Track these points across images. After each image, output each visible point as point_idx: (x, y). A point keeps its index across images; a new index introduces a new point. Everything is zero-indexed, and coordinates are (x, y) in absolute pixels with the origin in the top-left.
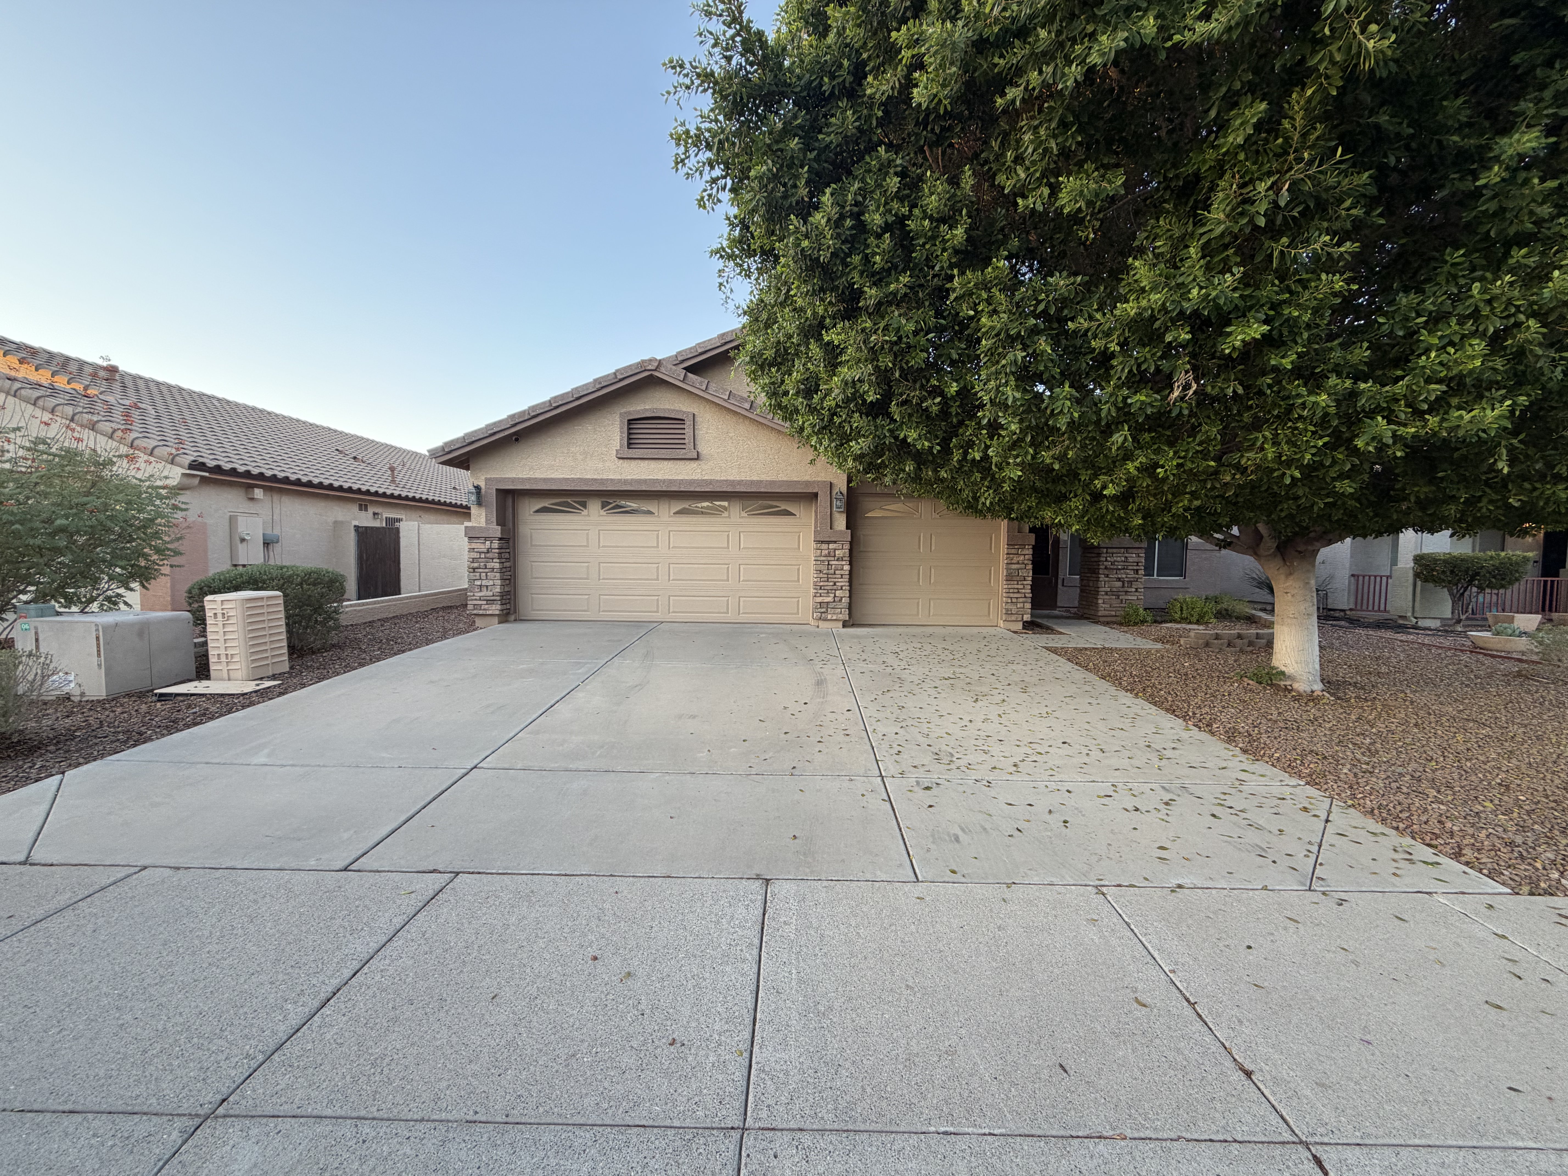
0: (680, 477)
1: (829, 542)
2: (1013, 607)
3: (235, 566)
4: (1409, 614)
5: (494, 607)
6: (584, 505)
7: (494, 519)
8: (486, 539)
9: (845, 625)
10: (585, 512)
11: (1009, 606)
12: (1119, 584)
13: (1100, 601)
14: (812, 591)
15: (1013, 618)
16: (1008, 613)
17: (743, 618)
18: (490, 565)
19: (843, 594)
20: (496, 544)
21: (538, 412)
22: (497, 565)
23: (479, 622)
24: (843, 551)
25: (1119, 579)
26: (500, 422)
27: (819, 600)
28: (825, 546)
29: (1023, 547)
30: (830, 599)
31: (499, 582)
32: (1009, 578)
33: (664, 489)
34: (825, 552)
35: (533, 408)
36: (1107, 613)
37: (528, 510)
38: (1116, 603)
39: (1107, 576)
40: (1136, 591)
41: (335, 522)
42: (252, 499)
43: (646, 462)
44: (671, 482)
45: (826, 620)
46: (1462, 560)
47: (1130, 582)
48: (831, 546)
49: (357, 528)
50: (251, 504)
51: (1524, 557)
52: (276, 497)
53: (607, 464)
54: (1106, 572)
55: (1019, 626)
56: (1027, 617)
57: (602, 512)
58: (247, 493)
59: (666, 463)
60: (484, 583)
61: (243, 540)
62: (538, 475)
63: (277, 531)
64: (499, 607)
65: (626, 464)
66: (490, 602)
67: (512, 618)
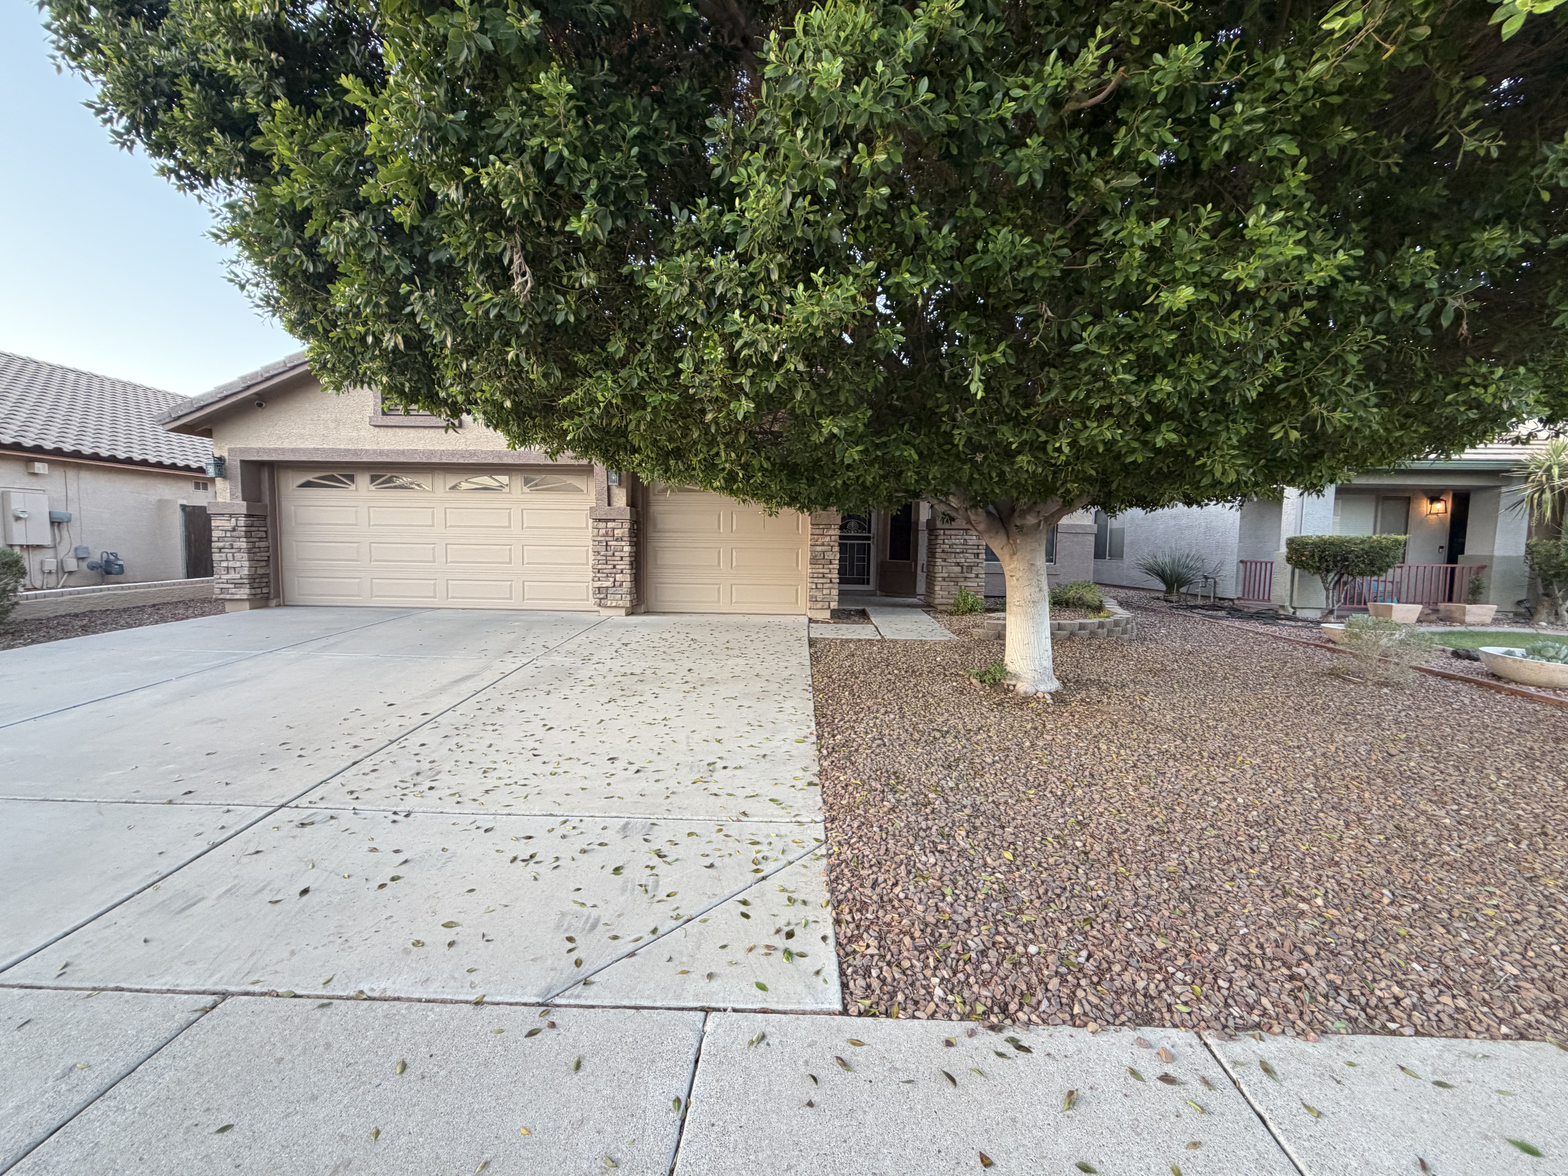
0: (443, 448)
1: (607, 521)
2: (819, 594)
3: (11, 546)
4: (1287, 604)
5: (242, 591)
6: (351, 478)
7: (240, 494)
8: (231, 515)
9: (631, 612)
10: (353, 487)
11: (814, 593)
12: (958, 569)
13: (937, 588)
14: (592, 575)
15: (819, 605)
16: (813, 600)
17: (527, 605)
18: (236, 545)
19: (625, 578)
20: (242, 522)
21: (272, 373)
22: (244, 545)
23: (228, 606)
24: (623, 530)
25: (958, 564)
26: (231, 384)
27: (598, 584)
28: (602, 525)
29: (829, 526)
30: (609, 584)
31: (247, 564)
32: (814, 561)
33: (424, 460)
34: (602, 532)
35: (266, 369)
36: (944, 601)
37: (290, 483)
38: (954, 590)
39: (945, 560)
40: (977, 576)
41: (160, 501)
42: (35, 474)
43: (405, 430)
44: (432, 453)
45: (606, 607)
46: (1332, 544)
47: (970, 568)
48: (610, 525)
49: (184, 507)
50: (33, 479)
51: (1396, 541)
52: (71, 474)
53: (362, 433)
54: (944, 556)
55: (827, 614)
56: (834, 605)
57: (372, 487)
58: (27, 467)
59: (426, 431)
60: (231, 564)
61: (18, 519)
62: (287, 445)
63: (73, 510)
64: (247, 591)
65: (382, 432)
66: (238, 585)
67: (274, 602)
